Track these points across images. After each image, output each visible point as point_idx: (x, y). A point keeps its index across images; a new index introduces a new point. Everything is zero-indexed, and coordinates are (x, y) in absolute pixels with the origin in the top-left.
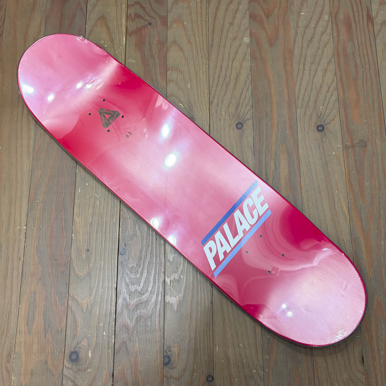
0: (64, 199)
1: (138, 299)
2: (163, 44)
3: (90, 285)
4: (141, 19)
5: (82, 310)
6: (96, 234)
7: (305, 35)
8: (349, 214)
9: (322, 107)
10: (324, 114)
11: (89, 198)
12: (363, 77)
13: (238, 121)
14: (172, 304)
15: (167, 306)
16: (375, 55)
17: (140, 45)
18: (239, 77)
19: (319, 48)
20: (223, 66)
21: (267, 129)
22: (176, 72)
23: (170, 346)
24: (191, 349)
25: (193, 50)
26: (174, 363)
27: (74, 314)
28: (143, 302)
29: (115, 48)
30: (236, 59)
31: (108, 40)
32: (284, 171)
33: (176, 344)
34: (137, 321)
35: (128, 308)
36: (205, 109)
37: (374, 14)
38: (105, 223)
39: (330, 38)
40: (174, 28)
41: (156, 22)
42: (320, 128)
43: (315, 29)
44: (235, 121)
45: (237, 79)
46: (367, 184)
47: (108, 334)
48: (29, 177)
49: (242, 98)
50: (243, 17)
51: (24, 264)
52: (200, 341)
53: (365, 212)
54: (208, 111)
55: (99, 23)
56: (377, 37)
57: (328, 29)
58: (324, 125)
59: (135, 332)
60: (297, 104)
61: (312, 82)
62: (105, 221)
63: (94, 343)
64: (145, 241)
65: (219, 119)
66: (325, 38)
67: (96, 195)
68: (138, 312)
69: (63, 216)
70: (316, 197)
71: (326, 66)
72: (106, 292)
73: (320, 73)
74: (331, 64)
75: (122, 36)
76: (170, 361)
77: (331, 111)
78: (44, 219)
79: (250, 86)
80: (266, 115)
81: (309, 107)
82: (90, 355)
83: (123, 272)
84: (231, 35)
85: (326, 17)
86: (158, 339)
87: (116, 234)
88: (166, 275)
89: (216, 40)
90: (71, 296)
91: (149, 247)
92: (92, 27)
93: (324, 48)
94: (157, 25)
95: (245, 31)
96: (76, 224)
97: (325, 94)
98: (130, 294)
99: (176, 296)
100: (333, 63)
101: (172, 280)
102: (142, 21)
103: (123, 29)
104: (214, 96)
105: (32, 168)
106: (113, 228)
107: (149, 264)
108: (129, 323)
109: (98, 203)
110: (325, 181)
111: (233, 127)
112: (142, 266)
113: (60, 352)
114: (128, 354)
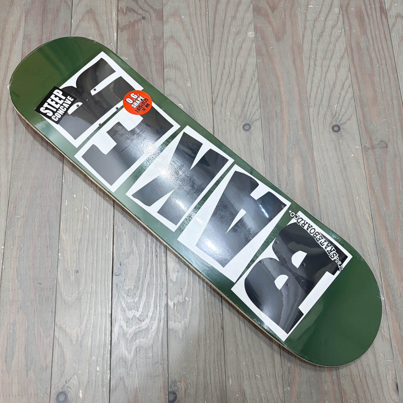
0: (48, 214)
1: (137, 327)
2: (159, 39)
3: (80, 312)
4: (134, 12)
5: (72, 341)
6: (87, 252)
7: (315, 29)
8: (372, 222)
9: (337, 106)
10: (340, 113)
11: (78, 211)
12: (380, 73)
13: (245, 122)
14: (177, 330)
15: (171, 334)
16: (391, 50)
17: (133, 41)
18: (245, 75)
19: (330, 43)
20: (226, 63)
21: (277, 130)
22: (174, 70)
23: (176, 381)
24: (200, 383)
25: (192, 45)
26: (180, 401)
27: (61, 346)
28: (143, 330)
30: (240, 55)
31: (97, 36)
32: (298, 177)
33: (183, 377)
34: (136, 352)
35: (125, 337)
37: (387, 6)
38: (96, 240)
39: (342, 31)
40: (170, 22)
41: (151, 17)
42: (336, 129)
43: (325, 22)
44: (241, 123)
45: (242, 77)
46: (390, 188)
47: (102, 369)
48: (7, 190)
49: (248, 97)
50: (246, 11)
51: (1, 291)
52: (210, 373)
53: (390, 220)
54: (211, 111)
55: (87, 17)
56: (392, 31)
57: (339, 22)
58: (339, 125)
59: (134, 366)
60: (310, 102)
61: (325, 79)
62: (96, 237)
63: (85, 381)
64: (143, 259)
65: (224, 120)
66: (337, 32)
67: (86, 208)
68: (137, 341)
69: (48, 233)
70: (335, 205)
71: (339, 62)
72: (99, 319)
73: (332, 70)
74: (344, 59)
75: (113, 32)
76: (176, 398)
77: (347, 109)
78: (26, 237)
79: (257, 84)
80: (276, 114)
81: (323, 106)
82: (81, 395)
83: (118, 295)
84: (233, 30)
85: (337, 10)
86: (161, 373)
87: (109, 252)
88: (169, 297)
89: (218, 35)
90: (58, 325)
91: (148, 266)
92: (78, 22)
93: (336, 42)
94: (152, 19)
95: (249, 26)
96: (63, 242)
97: (340, 92)
98: (127, 321)
99: (180, 322)
100: (346, 58)
101: (175, 302)
102: (135, 15)
103: (114, 24)
104: (218, 95)
105: (10, 179)
106: (106, 246)
107: (148, 285)
108: (127, 355)
109: (88, 216)
110: (344, 186)
111: (240, 129)
112: (140, 287)
113: (46, 393)
114: (126, 392)
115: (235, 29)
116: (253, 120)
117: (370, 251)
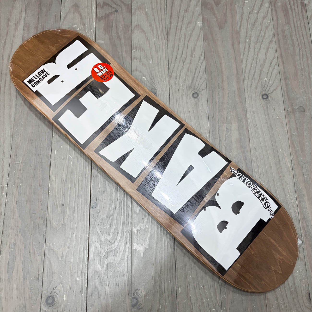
0: (41, 160)
1: (108, 248)
2: (128, 27)
3: (65, 236)
5: (58, 258)
6: (71, 190)
7: (249, 19)
8: (292, 169)
9: (266, 79)
10: (268, 84)
11: (64, 159)
12: (300, 53)
13: (194, 91)
14: (139, 251)
15: (135, 253)
16: (309, 36)
17: (108, 29)
18: (194, 55)
19: (261, 30)
20: (180, 45)
21: (219, 98)
22: (139, 51)
23: (137, 289)
24: (157, 291)
25: (154, 32)
26: (141, 304)
27: (50, 262)
28: (113, 250)
29: (87, 31)
30: (191, 39)
31: (80, 25)
32: (235, 134)
33: (143, 287)
34: (107, 267)
35: (99, 255)
36: (165, 81)
37: (306, 2)
38: (78, 180)
39: (270, 21)
40: (137, 14)
41: (122, 9)
42: (265, 97)
43: (257, 14)
44: (191, 91)
45: (192, 56)
46: (307, 143)
47: (81, 280)
48: (10, 141)
49: (197, 72)
50: (196, 5)
51: (5, 219)
52: (164, 284)
53: (306, 167)
54: (167, 83)
56: (310, 21)
57: (268, 14)
58: (268, 94)
59: (106, 277)
60: (245, 77)
61: (257, 58)
62: (78, 179)
63: (69, 288)
64: (114, 196)
65: (178, 90)
66: (267, 21)
67: (70, 156)
68: (108, 258)
69: (41, 175)
70: (263, 155)
71: (268, 45)
72: (80, 241)
73: (263, 51)
74: (272, 43)
75: (93, 21)
76: (137, 302)
77: (274, 82)
78: (24, 178)
79: (204, 62)
80: (218, 85)
81: (255, 79)
82: (65, 299)
83: (94, 224)
84: (186, 20)
85: (267, 5)
86: (126, 283)
87: (88, 190)
88: (133, 225)
89: (173, 25)
90: (48, 246)
91: (118, 201)
92: (66, 14)
93: (266, 30)
94: (123, 12)
95: (198, 17)
96: (52, 182)
97: (268, 68)
98: (101, 243)
99: (142, 244)
100: (274, 42)
101: (138, 229)
102: (110, 8)
103: (93, 15)
104: (173, 70)
105: (13, 134)
106: (85, 185)
107: (118, 215)
108: (101, 269)
109: (72, 163)
110: (271, 141)
111: (190, 96)
112: (111, 217)
113: (38, 297)
114: (99, 297)
115: (188, 19)
116: (200, 90)
117: (290, 191)
